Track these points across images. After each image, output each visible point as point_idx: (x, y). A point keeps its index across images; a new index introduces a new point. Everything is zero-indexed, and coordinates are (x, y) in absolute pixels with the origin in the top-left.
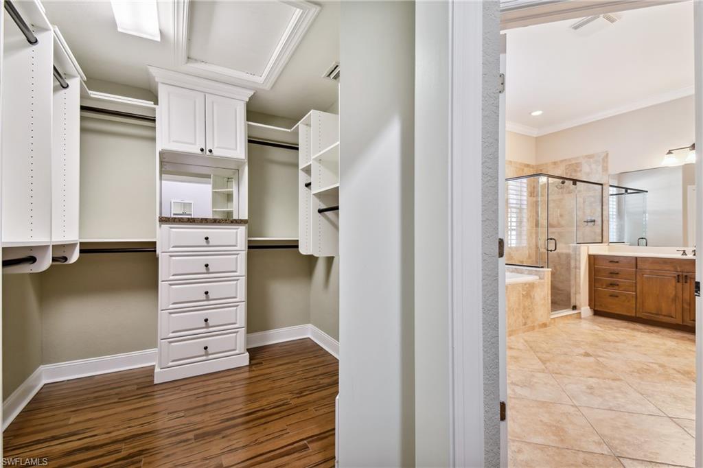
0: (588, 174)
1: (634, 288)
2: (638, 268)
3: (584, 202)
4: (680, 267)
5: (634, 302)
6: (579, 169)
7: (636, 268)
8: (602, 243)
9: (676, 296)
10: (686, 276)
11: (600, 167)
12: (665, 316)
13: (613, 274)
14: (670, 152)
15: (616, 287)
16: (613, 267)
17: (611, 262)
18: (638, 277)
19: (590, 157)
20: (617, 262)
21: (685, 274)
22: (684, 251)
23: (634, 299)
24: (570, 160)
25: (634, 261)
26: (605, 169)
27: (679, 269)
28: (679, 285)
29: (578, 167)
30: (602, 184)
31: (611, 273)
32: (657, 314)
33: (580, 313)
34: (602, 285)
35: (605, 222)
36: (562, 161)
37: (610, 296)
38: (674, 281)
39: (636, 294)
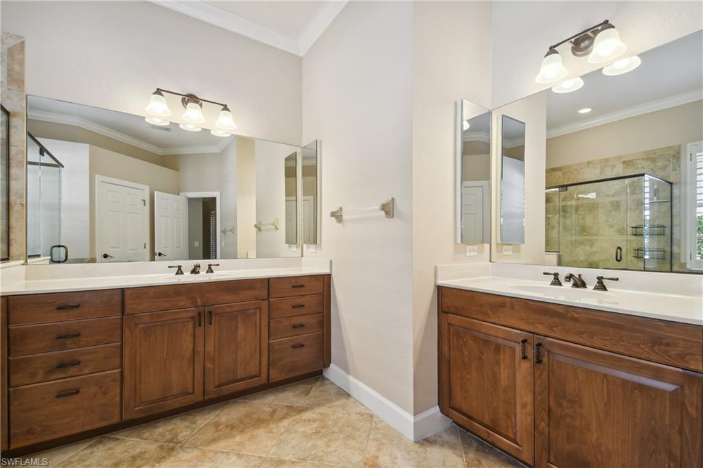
1: (117, 361)
2: (127, 311)
4: (203, 297)
5: (118, 390)
7: (123, 312)
8: (8, 259)
9: (194, 351)
10: (209, 312)
13: (65, 337)
14: (159, 92)
15: (73, 370)
16: (64, 321)
17: (60, 308)
18: (127, 332)
20: (78, 306)
21: (208, 309)
22: (179, 267)
23: (118, 384)
25: (117, 299)
27: (200, 302)
28: (200, 330)
31: (60, 337)
32: (164, 399)
34: (34, 375)
35: (16, 209)
37: (58, 396)
38: (191, 326)
39: (122, 373)
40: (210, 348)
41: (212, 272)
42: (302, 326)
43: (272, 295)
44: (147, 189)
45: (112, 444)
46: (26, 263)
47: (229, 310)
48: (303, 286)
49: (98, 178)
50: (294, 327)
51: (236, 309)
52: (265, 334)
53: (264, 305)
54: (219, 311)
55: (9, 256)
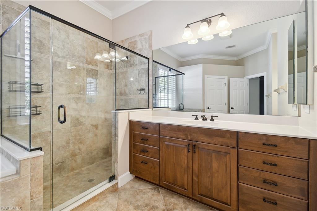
0: (141, 50)
1: (158, 156)
3: (139, 74)
4: (190, 135)
5: (158, 170)
6: (135, 46)
7: (160, 134)
8: (148, 108)
9: (188, 167)
10: (195, 145)
11: (148, 44)
12: (179, 187)
13: (144, 140)
14: (188, 26)
15: (146, 154)
16: (144, 133)
17: (142, 128)
18: (161, 144)
19: (141, 35)
20: (147, 128)
21: (194, 143)
22: (196, 116)
23: (158, 167)
24: (131, 38)
25: (158, 128)
26: (150, 46)
27: (189, 138)
28: (190, 154)
29: (135, 45)
30: (148, 59)
32: (174, 184)
33: (117, 183)
34: (137, 151)
36: (126, 39)
37: (143, 162)
38: (186, 150)
39: (159, 161)
40: (196, 168)
41: (213, 120)
42: (275, 184)
43: (239, 146)
44: (226, 78)
45: (156, 193)
46: (152, 110)
47: (206, 148)
48: (276, 146)
49: (206, 76)
50: (265, 181)
51: (210, 148)
52: (234, 176)
53: (234, 152)
54: (200, 146)
55: (149, 107)
